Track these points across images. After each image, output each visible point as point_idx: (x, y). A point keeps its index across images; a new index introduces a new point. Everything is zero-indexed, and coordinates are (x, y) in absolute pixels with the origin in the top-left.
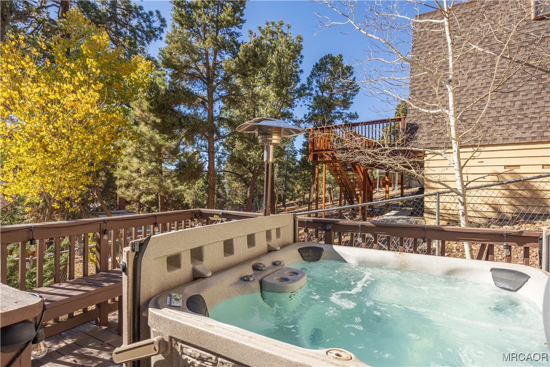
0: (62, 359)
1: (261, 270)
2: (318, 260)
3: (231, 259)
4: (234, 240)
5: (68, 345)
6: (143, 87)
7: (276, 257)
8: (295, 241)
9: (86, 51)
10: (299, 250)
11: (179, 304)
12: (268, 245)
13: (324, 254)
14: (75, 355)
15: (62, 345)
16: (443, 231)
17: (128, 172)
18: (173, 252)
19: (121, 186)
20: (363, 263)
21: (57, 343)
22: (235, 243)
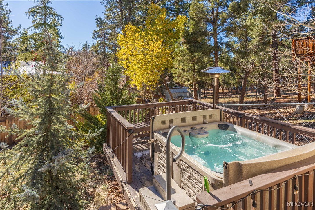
0: (143, 144)
1: (193, 129)
2: (226, 130)
3: (184, 124)
4: (186, 118)
5: (145, 141)
6: (182, 30)
7: (204, 126)
8: (221, 121)
9: (157, 22)
10: (218, 125)
11: (160, 133)
12: (204, 121)
13: (229, 128)
14: (146, 144)
15: (144, 141)
16: (290, 127)
17: (178, 70)
18: (163, 120)
19: (175, 77)
20: (243, 135)
21: (143, 140)
22: (186, 119)
